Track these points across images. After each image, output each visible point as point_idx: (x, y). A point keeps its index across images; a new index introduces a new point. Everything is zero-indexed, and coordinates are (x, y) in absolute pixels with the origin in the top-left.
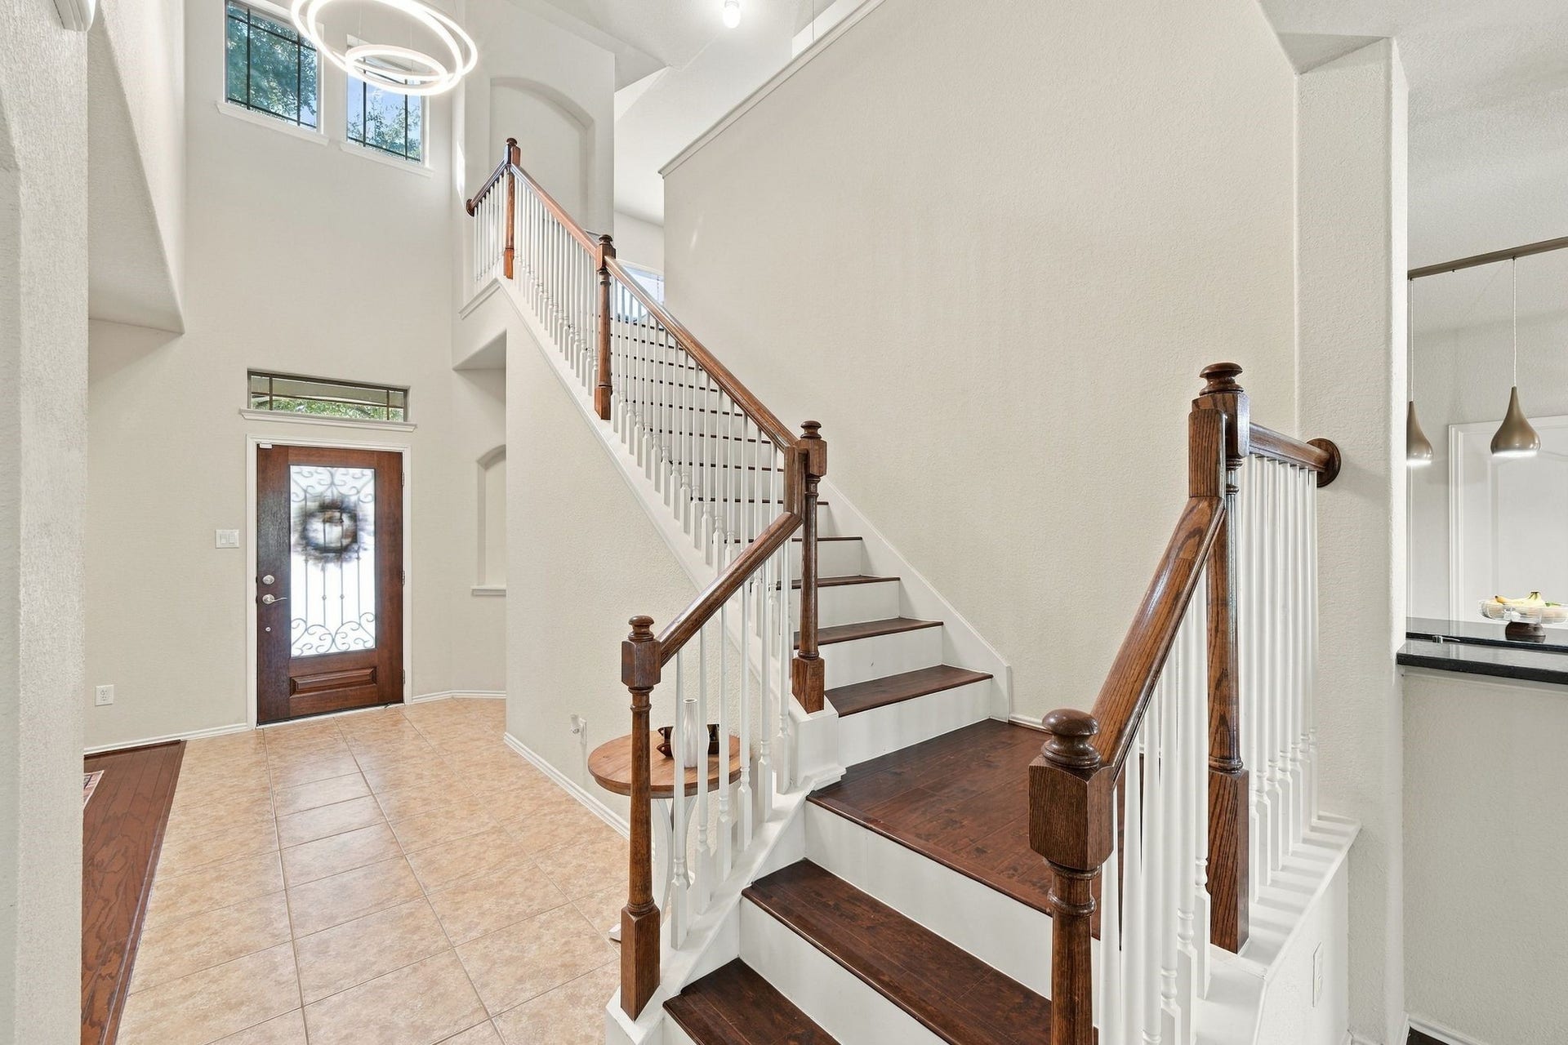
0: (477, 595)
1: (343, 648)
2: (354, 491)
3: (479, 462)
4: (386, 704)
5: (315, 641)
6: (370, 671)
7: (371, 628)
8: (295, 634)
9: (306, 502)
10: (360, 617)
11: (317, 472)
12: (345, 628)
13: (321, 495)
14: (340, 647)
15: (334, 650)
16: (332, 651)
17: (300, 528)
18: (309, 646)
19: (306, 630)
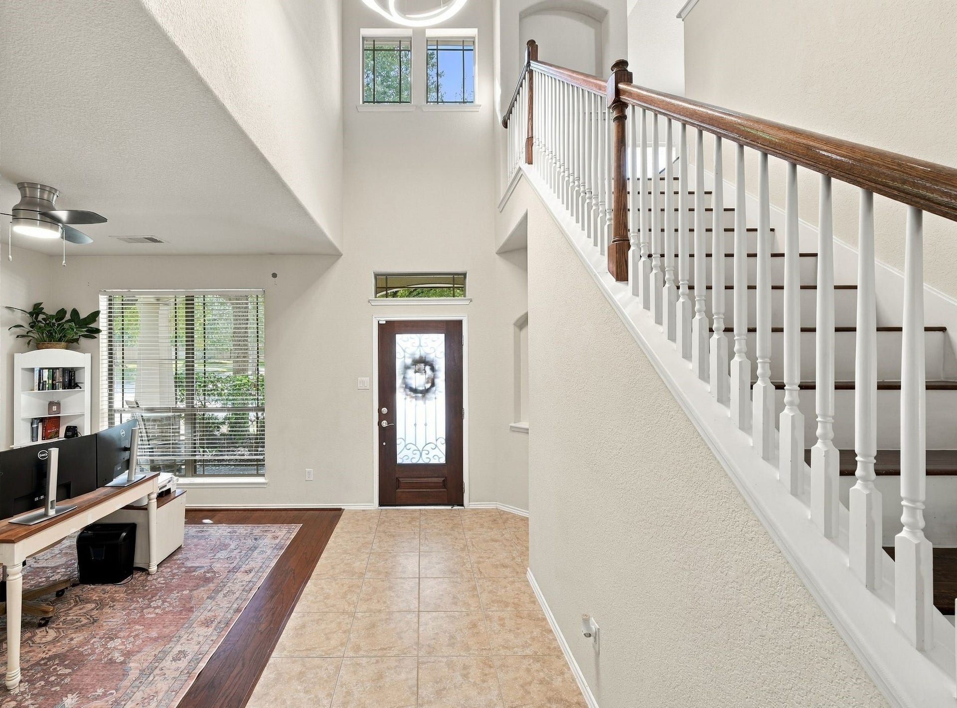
0: (513, 431)
1: (426, 461)
2: (432, 350)
3: (515, 324)
4: (453, 505)
5: (409, 453)
6: (443, 479)
7: (443, 448)
8: (399, 448)
9: (405, 359)
10: (437, 440)
11: (411, 338)
12: (428, 447)
13: (413, 354)
14: (424, 460)
15: (421, 462)
16: (420, 462)
17: (402, 377)
18: (407, 457)
19: (405, 446)
